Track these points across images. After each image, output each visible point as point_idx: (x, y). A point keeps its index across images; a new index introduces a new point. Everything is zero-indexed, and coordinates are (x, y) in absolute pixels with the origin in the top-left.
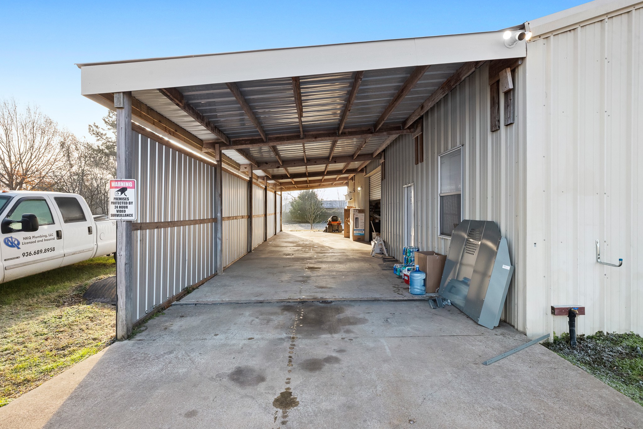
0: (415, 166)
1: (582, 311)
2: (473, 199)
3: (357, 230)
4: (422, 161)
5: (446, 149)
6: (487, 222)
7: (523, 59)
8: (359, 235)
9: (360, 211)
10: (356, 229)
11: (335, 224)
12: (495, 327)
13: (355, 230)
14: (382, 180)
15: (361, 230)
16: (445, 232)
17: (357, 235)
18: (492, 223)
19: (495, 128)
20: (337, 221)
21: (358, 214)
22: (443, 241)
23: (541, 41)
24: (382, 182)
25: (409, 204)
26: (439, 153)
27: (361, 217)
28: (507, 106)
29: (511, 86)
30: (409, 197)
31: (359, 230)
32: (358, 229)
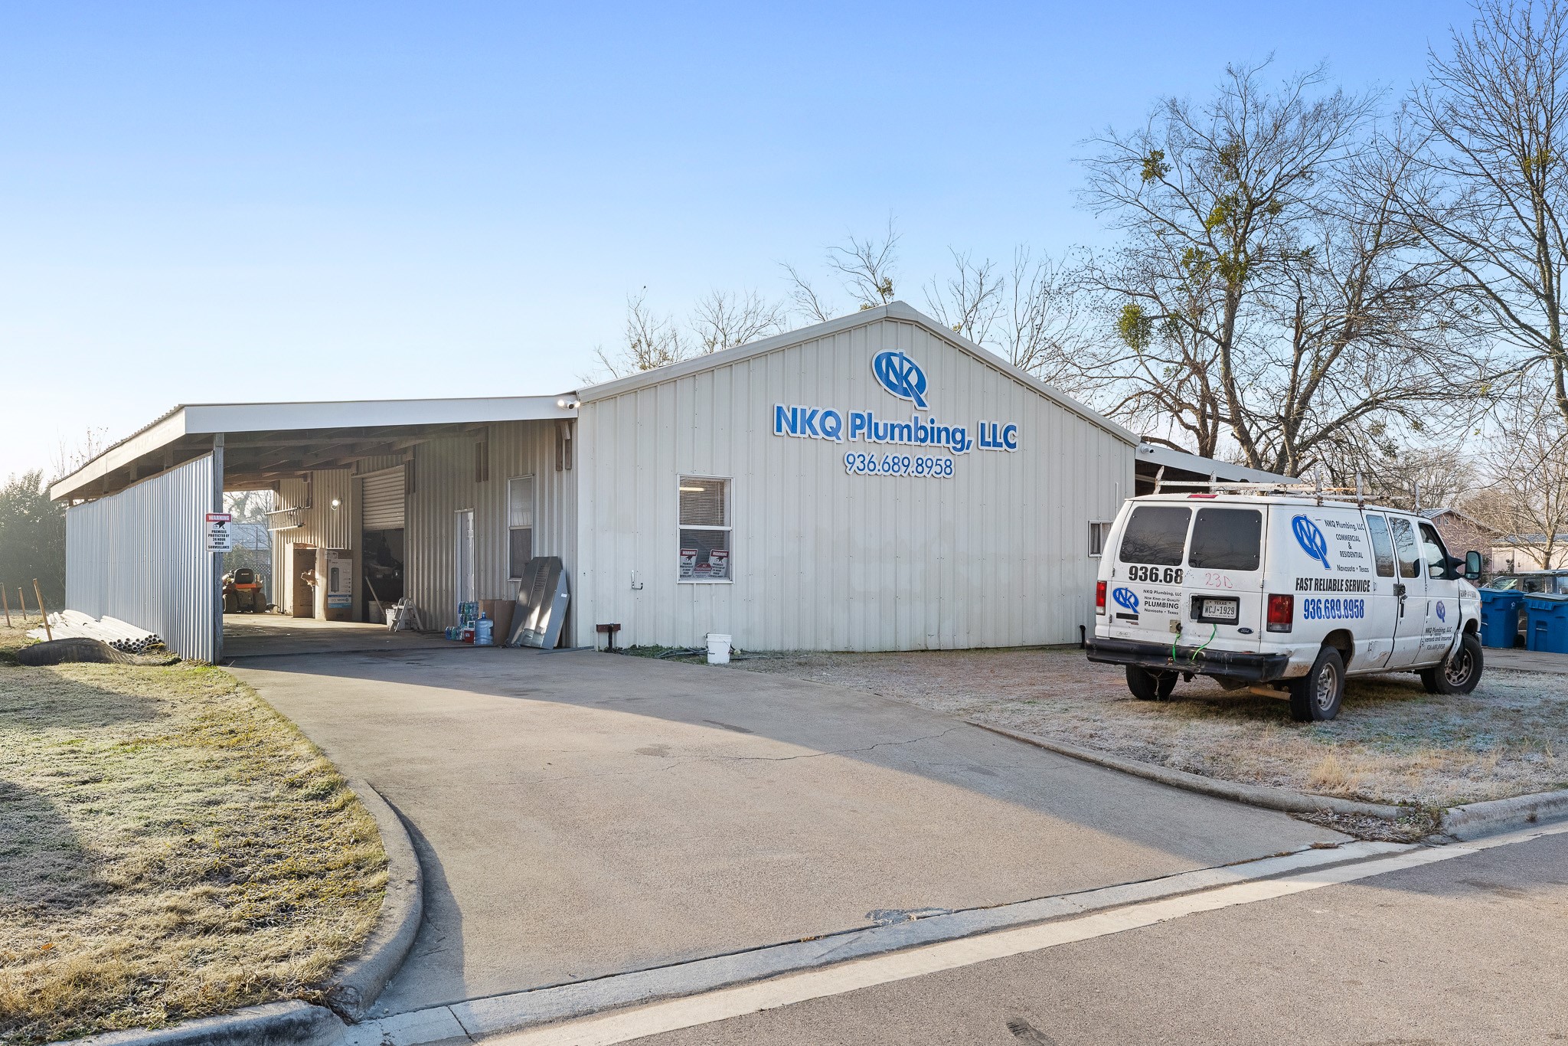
0: (476, 484)
1: (618, 627)
2: (542, 535)
3: (334, 596)
4: (486, 478)
5: (517, 475)
6: (553, 557)
7: (576, 419)
8: (340, 606)
9: (343, 554)
10: (333, 593)
11: (246, 590)
12: (554, 648)
13: (330, 596)
14: (408, 492)
15: (345, 596)
16: (515, 574)
17: (335, 606)
18: (556, 557)
19: (559, 468)
20: (250, 582)
21: (337, 560)
22: (513, 585)
23: (589, 406)
24: (406, 498)
25: (464, 539)
26: (509, 476)
27: (345, 567)
28: (567, 452)
29: (569, 438)
30: (464, 528)
31: (340, 596)
32: (336, 593)
